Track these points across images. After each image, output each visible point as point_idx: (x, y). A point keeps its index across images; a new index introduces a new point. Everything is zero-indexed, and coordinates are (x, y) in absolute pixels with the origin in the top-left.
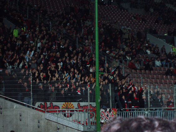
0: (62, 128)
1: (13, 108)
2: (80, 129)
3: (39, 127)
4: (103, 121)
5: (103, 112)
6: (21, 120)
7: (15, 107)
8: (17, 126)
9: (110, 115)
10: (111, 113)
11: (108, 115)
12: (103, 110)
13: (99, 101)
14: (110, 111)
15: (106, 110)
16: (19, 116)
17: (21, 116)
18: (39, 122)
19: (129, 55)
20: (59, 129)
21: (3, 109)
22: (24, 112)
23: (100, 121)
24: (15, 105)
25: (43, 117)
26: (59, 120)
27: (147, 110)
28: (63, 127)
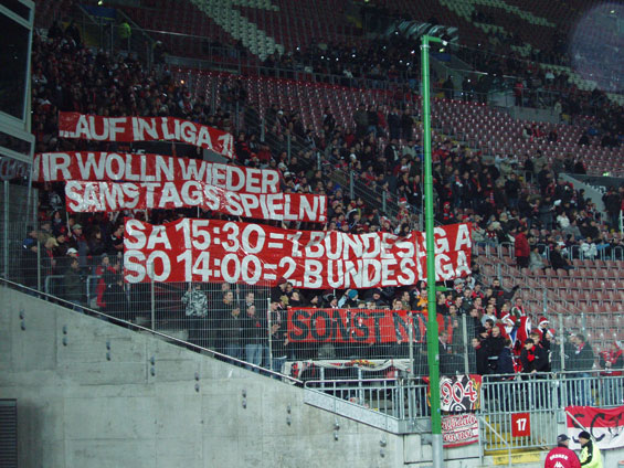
0: (346, 426)
1: (226, 376)
2: (389, 429)
3: (289, 424)
4: (446, 408)
5: (446, 385)
6: (245, 407)
7: (230, 375)
8: (235, 420)
9: (465, 391)
10: (468, 386)
11: (458, 393)
12: (447, 379)
13: (437, 358)
14: (465, 382)
15: (456, 378)
16: (240, 396)
17: (244, 396)
18: (289, 412)
19: (514, 231)
20: (338, 428)
21: (201, 381)
22: (252, 386)
23: (439, 407)
24: (232, 370)
25: (300, 399)
26: (337, 405)
27: (558, 377)
28: (349, 423)
